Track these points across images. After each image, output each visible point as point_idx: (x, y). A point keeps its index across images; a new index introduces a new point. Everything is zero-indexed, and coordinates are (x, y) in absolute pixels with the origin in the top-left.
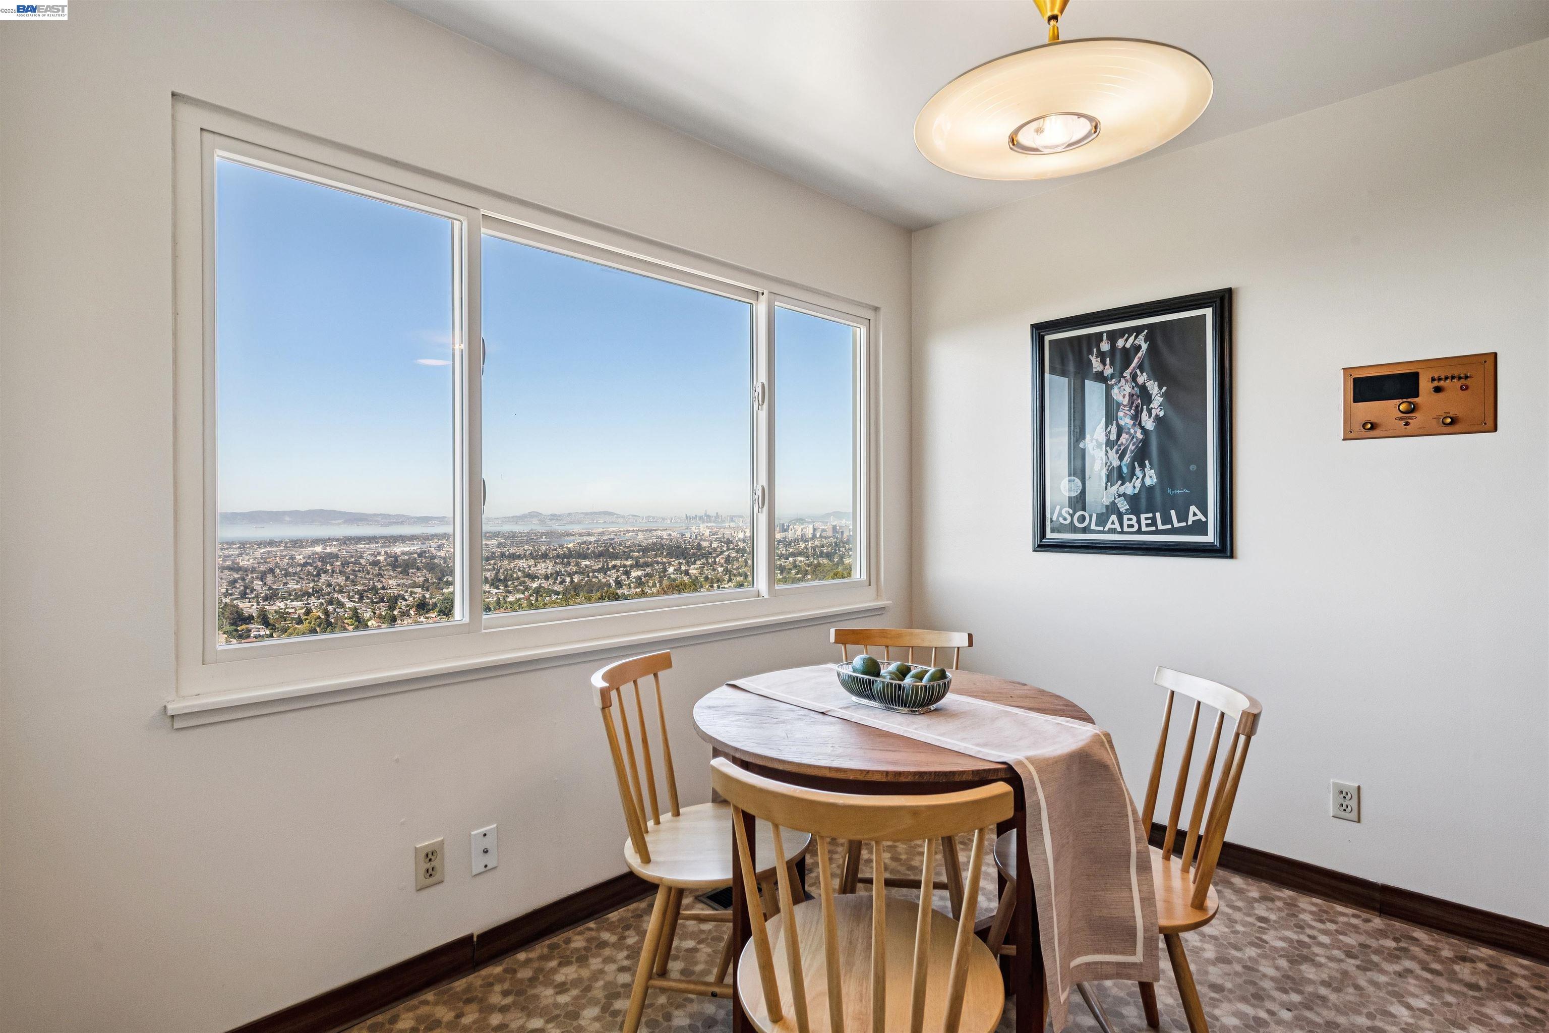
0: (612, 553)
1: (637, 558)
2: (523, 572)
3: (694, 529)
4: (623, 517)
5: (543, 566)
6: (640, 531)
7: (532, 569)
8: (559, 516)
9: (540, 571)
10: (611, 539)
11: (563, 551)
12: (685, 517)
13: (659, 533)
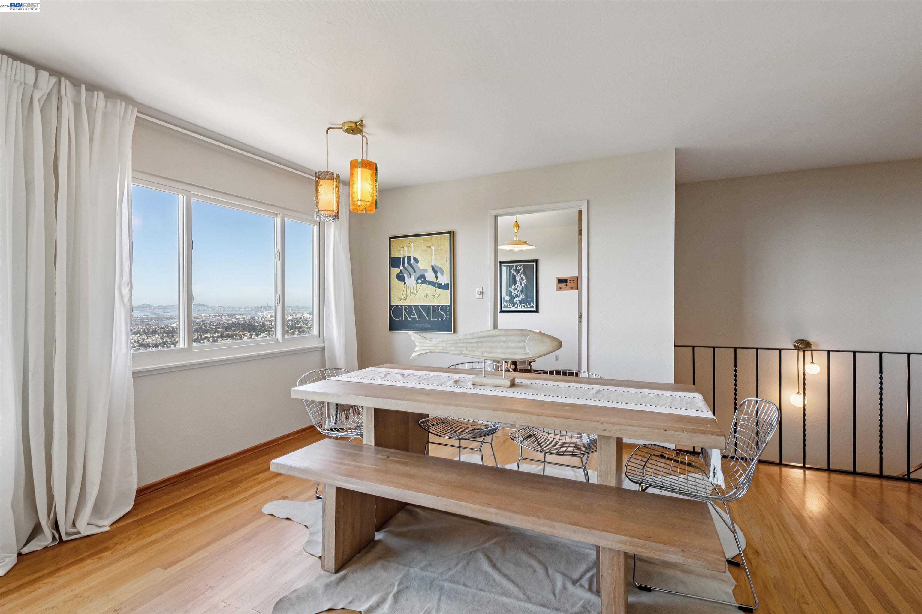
0: (205, 329)
1: (221, 332)
2: (138, 343)
3: (260, 314)
4: (211, 307)
5: (153, 338)
6: (224, 316)
7: (145, 341)
8: (165, 307)
9: (151, 342)
10: (203, 321)
11: (168, 329)
12: (254, 307)
13: (237, 317)
